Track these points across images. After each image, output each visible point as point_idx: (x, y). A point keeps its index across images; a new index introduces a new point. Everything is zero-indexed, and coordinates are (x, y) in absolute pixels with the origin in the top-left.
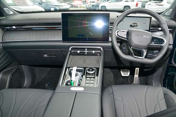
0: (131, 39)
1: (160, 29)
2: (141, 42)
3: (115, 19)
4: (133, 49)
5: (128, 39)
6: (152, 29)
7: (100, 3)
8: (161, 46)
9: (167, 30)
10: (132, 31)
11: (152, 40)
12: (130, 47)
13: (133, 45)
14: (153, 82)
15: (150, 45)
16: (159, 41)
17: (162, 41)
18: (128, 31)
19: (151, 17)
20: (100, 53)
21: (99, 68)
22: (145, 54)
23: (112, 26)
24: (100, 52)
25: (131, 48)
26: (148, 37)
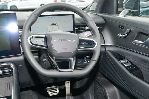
0: (51, 46)
1: (87, 28)
2: (65, 49)
3: (24, 21)
4: (56, 60)
5: (47, 47)
6: (77, 30)
7: (8, 3)
8: (91, 50)
9: (96, 29)
10: (51, 35)
11: (79, 44)
12: (52, 57)
13: (55, 54)
14: (89, 95)
15: (78, 51)
16: (89, 44)
17: (91, 44)
18: (46, 36)
19: (74, 14)
20: (11, 72)
21: (11, 96)
22: (74, 64)
23: (21, 31)
24: (11, 70)
25: (53, 59)
26: (74, 41)
